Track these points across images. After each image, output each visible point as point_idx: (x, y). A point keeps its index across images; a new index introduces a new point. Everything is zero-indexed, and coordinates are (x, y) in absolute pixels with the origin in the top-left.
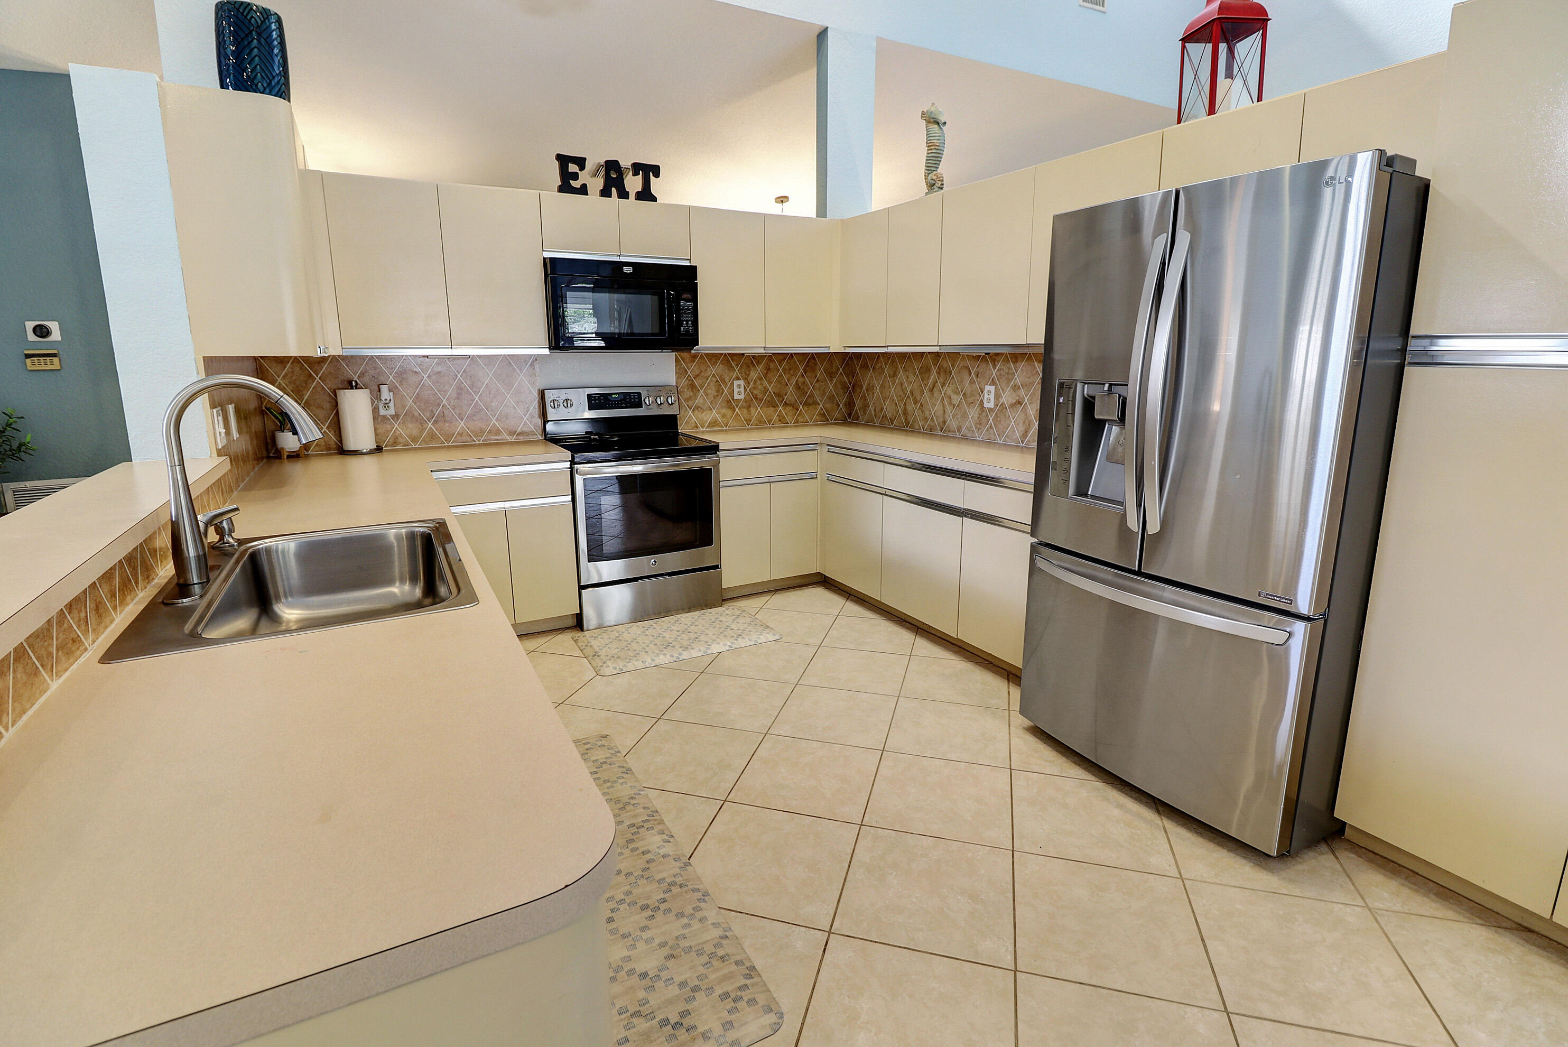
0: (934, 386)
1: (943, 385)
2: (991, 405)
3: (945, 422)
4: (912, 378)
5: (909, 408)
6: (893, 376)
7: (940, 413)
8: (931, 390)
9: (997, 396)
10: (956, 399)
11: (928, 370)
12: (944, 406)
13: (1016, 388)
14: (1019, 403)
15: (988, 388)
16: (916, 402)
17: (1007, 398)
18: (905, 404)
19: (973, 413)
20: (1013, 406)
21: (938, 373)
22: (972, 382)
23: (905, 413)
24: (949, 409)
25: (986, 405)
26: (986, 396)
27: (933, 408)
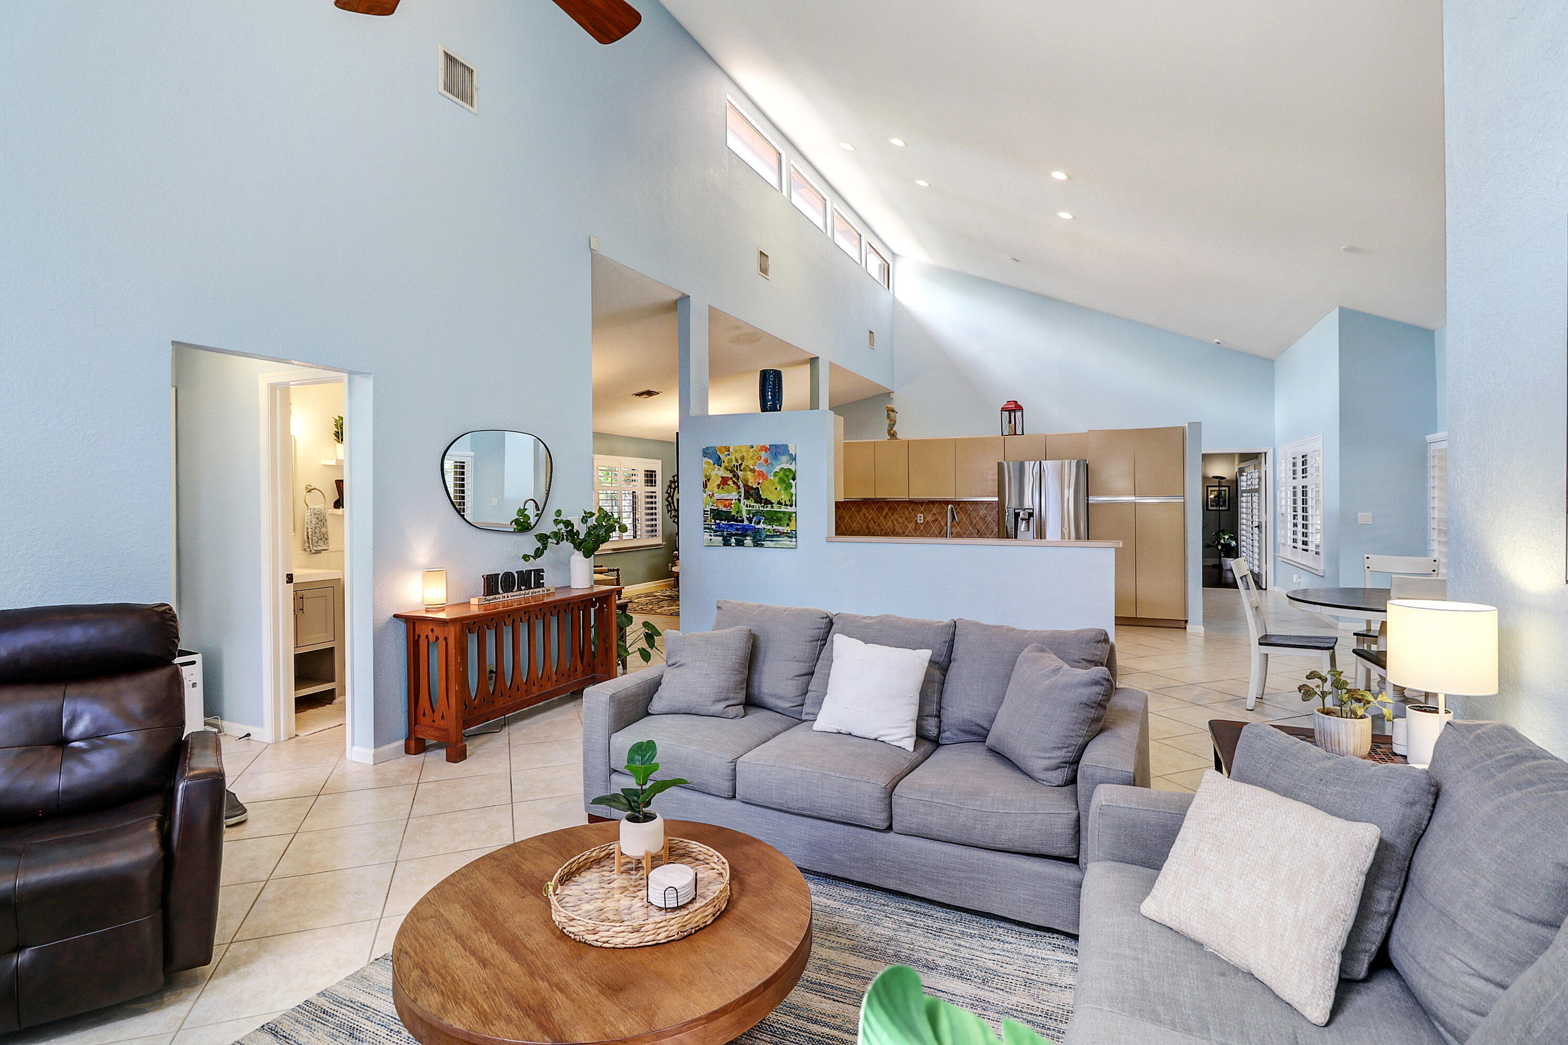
0: (887, 515)
1: (893, 514)
2: (922, 522)
3: (894, 531)
4: (871, 512)
5: (870, 526)
6: (859, 511)
7: (892, 527)
8: (885, 517)
9: (925, 518)
10: (900, 520)
11: (883, 508)
12: (893, 523)
13: (934, 514)
14: (936, 520)
15: (919, 515)
16: (875, 523)
17: (929, 518)
18: (868, 524)
19: (911, 526)
20: (932, 522)
21: (889, 510)
22: (910, 513)
23: (868, 528)
24: (896, 525)
25: (919, 522)
26: (919, 518)
27: (887, 525)
